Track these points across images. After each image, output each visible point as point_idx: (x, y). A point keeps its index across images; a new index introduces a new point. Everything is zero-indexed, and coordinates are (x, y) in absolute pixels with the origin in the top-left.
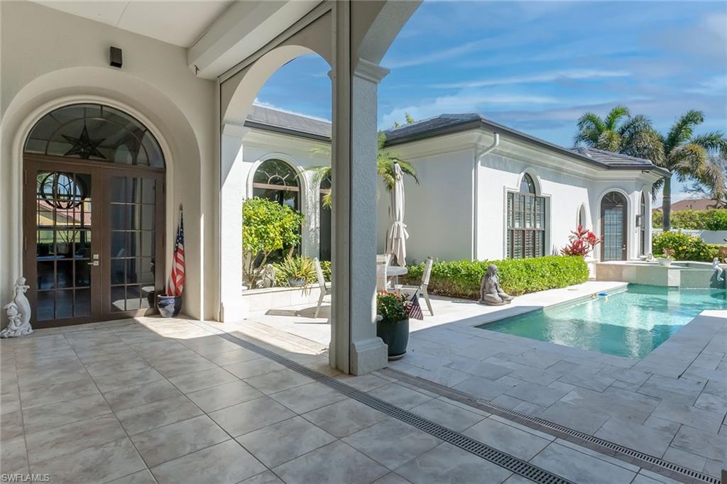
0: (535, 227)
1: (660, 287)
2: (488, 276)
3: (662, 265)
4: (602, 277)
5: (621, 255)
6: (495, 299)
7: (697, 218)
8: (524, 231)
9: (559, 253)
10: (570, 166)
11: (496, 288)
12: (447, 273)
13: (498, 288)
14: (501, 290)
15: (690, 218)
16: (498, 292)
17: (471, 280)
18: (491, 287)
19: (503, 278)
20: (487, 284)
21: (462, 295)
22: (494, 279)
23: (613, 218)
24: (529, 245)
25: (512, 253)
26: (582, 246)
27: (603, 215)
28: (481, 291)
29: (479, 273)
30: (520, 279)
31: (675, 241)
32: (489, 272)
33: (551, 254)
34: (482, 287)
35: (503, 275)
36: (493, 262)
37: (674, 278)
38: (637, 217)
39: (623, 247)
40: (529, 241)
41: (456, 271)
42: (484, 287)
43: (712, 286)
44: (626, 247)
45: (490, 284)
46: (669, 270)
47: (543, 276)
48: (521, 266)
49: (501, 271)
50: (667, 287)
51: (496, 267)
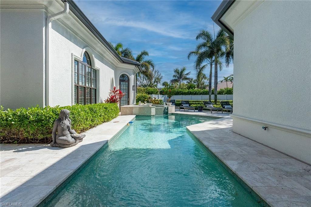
0: (91, 86)
1: (148, 116)
2: (60, 120)
3: (148, 106)
4: (124, 113)
5: (127, 103)
6: (68, 142)
7: (143, 91)
8: (85, 88)
9: (104, 102)
10: (107, 55)
11: (69, 130)
12: (11, 121)
13: (71, 130)
14: (73, 131)
15: (141, 90)
16: (71, 133)
17: (42, 125)
18: (63, 130)
19: (74, 120)
20: (59, 128)
21: (32, 139)
22: (67, 122)
23: (124, 86)
24: (88, 97)
25: (77, 101)
26: (115, 98)
27: (120, 84)
28: (53, 135)
29: (50, 118)
30: (87, 119)
31: (143, 97)
32: (61, 115)
33: (100, 102)
34: (54, 131)
35: (74, 117)
36: (64, 108)
37: (153, 111)
38: (133, 86)
39: (128, 99)
40: (88, 95)
41: (23, 118)
42: (57, 130)
43: (164, 114)
44: (129, 99)
45: (63, 128)
46: (152, 108)
47: (100, 116)
48: (87, 109)
49: (73, 114)
50: (150, 116)
51: (68, 111)
